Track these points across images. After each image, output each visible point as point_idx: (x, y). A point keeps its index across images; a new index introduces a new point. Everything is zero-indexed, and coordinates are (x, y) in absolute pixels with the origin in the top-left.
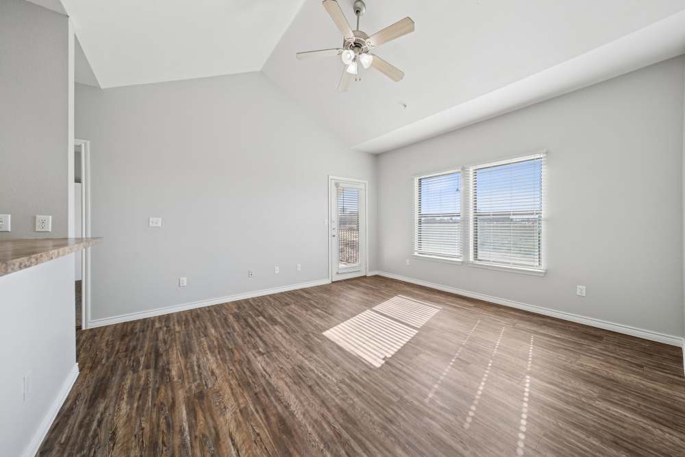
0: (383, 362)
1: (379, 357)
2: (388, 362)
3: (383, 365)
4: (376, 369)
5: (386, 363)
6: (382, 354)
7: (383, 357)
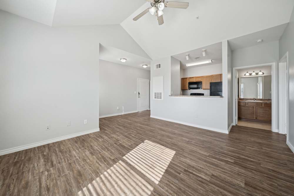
0: (145, 141)
1: (146, 143)
2: (143, 142)
3: (144, 140)
4: (147, 140)
5: (143, 141)
6: (145, 144)
7: (144, 143)
